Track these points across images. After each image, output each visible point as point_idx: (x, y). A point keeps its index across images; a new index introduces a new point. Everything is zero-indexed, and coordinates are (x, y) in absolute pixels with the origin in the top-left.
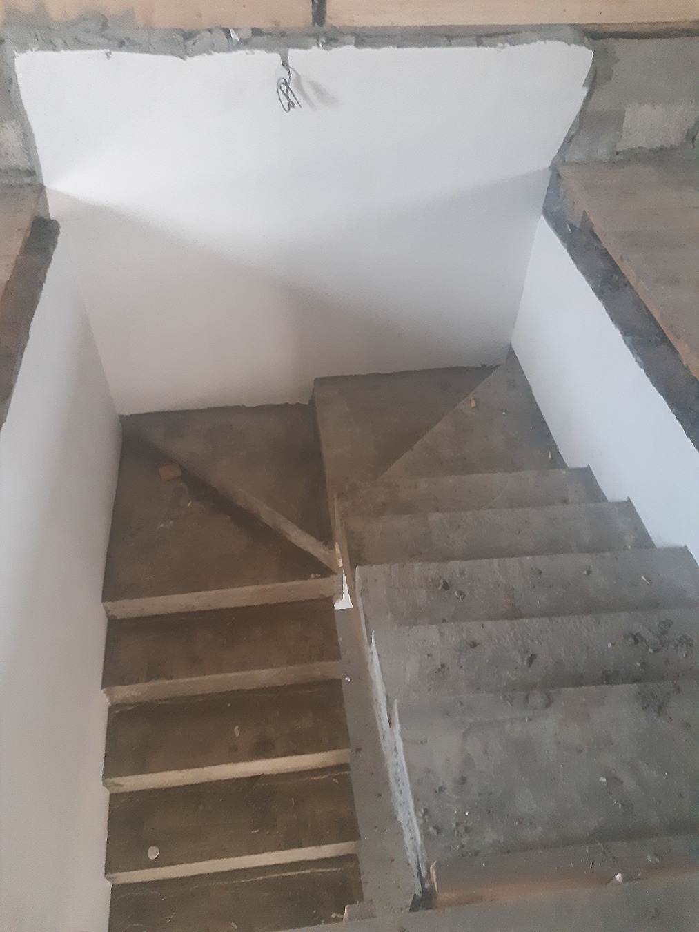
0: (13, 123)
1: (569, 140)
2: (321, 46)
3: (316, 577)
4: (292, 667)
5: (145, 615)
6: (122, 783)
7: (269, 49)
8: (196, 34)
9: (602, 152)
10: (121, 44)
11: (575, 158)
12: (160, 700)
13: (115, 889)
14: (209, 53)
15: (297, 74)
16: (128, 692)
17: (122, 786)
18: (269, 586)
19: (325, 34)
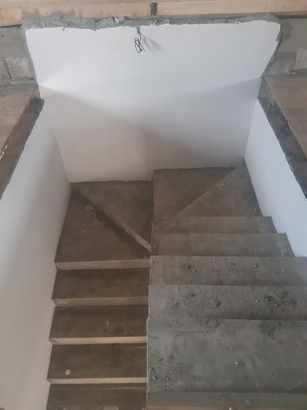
0: (25, 58)
1: (270, 65)
2: (154, 24)
3: (146, 258)
4: (133, 297)
5: (73, 269)
6: (57, 341)
7: (132, 25)
8: (100, 20)
9: (286, 71)
10: (69, 25)
11: (273, 73)
12: (77, 307)
13: (52, 386)
14: (105, 28)
15: (144, 36)
16: (63, 302)
17: (57, 342)
18: (126, 261)
19: (156, 19)
